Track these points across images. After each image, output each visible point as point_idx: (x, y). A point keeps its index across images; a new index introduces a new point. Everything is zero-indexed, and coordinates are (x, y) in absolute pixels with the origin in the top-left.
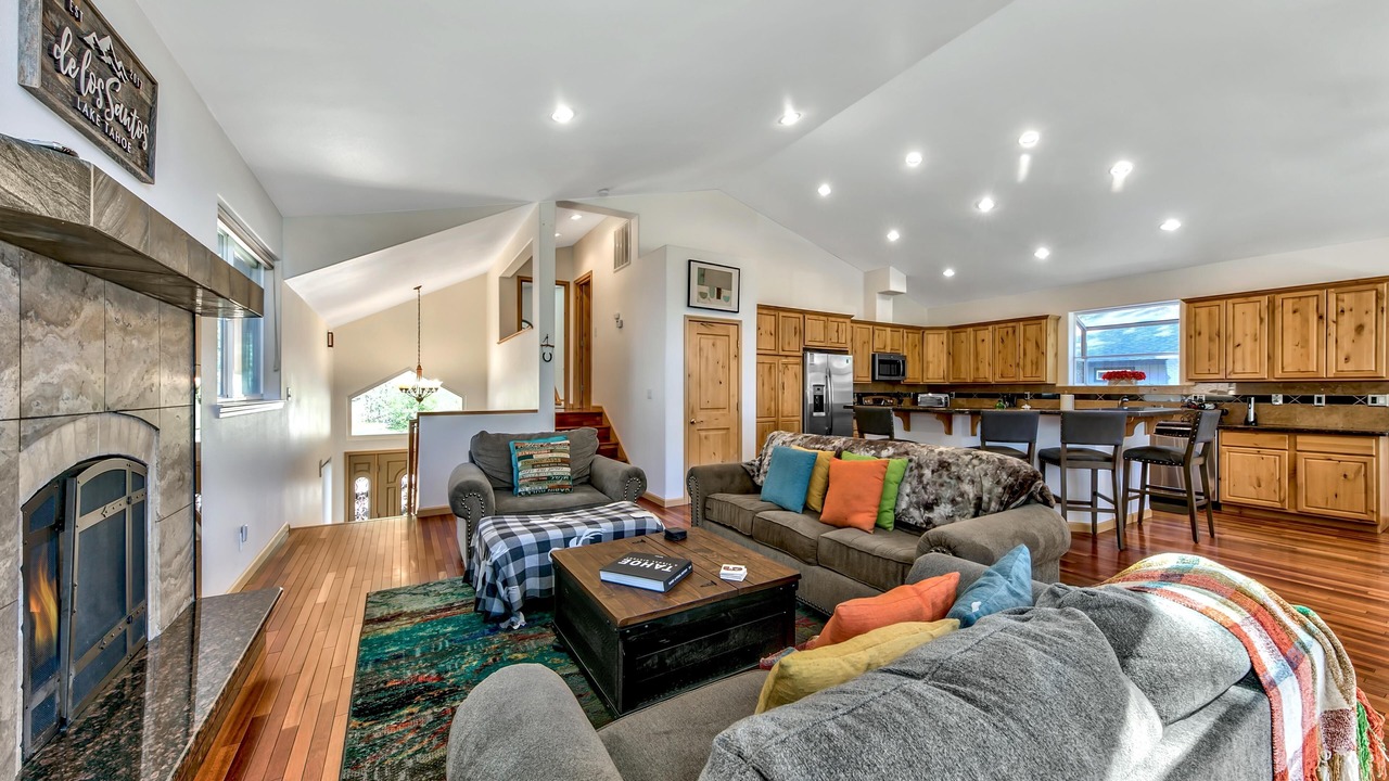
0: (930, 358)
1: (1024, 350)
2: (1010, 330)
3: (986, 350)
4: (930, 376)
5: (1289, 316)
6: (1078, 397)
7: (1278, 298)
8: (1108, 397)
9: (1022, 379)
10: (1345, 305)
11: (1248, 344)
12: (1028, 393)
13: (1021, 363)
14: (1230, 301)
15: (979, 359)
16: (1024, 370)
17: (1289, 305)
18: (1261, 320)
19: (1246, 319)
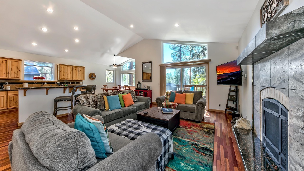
1: (11, 69)
2: (4, 61)
5: (75, 70)
6: (29, 83)
7: (74, 67)
8: (37, 83)
9: (10, 78)
10: (81, 70)
11: (70, 74)
12: (8, 82)
13: (10, 72)
14: (67, 66)
16: (11, 75)
17: (75, 68)
18: (71, 70)
19: (69, 70)
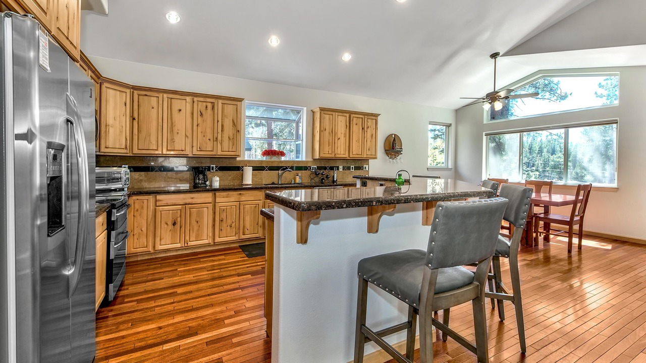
0: (110, 121)
1: (222, 126)
2: (209, 105)
3: (182, 121)
4: (110, 143)
5: (355, 126)
7: (352, 116)
8: (270, 169)
9: (220, 153)
10: (369, 124)
11: (342, 139)
13: (219, 138)
14: (337, 113)
15: (175, 131)
16: (221, 144)
17: (355, 120)
18: (346, 126)
19: (341, 125)
